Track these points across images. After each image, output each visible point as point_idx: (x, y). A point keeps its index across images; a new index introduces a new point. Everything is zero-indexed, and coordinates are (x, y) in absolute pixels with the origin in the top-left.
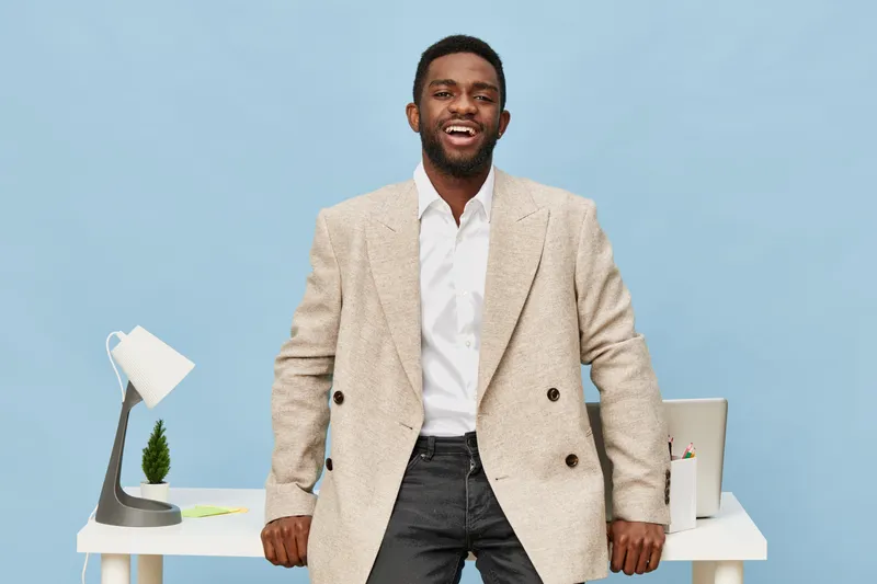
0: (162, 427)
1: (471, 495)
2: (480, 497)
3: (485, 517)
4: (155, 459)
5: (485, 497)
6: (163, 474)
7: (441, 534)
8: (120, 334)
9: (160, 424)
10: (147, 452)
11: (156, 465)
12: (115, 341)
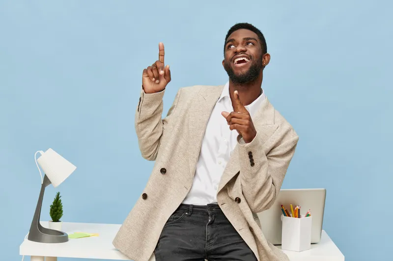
0: (60, 196)
1: (208, 234)
2: (213, 235)
3: (215, 244)
4: (56, 211)
5: (215, 235)
6: (60, 217)
7: (194, 252)
8: (41, 152)
9: (58, 194)
10: (52, 207)
11: (56, 213)
12: (39, 155)
